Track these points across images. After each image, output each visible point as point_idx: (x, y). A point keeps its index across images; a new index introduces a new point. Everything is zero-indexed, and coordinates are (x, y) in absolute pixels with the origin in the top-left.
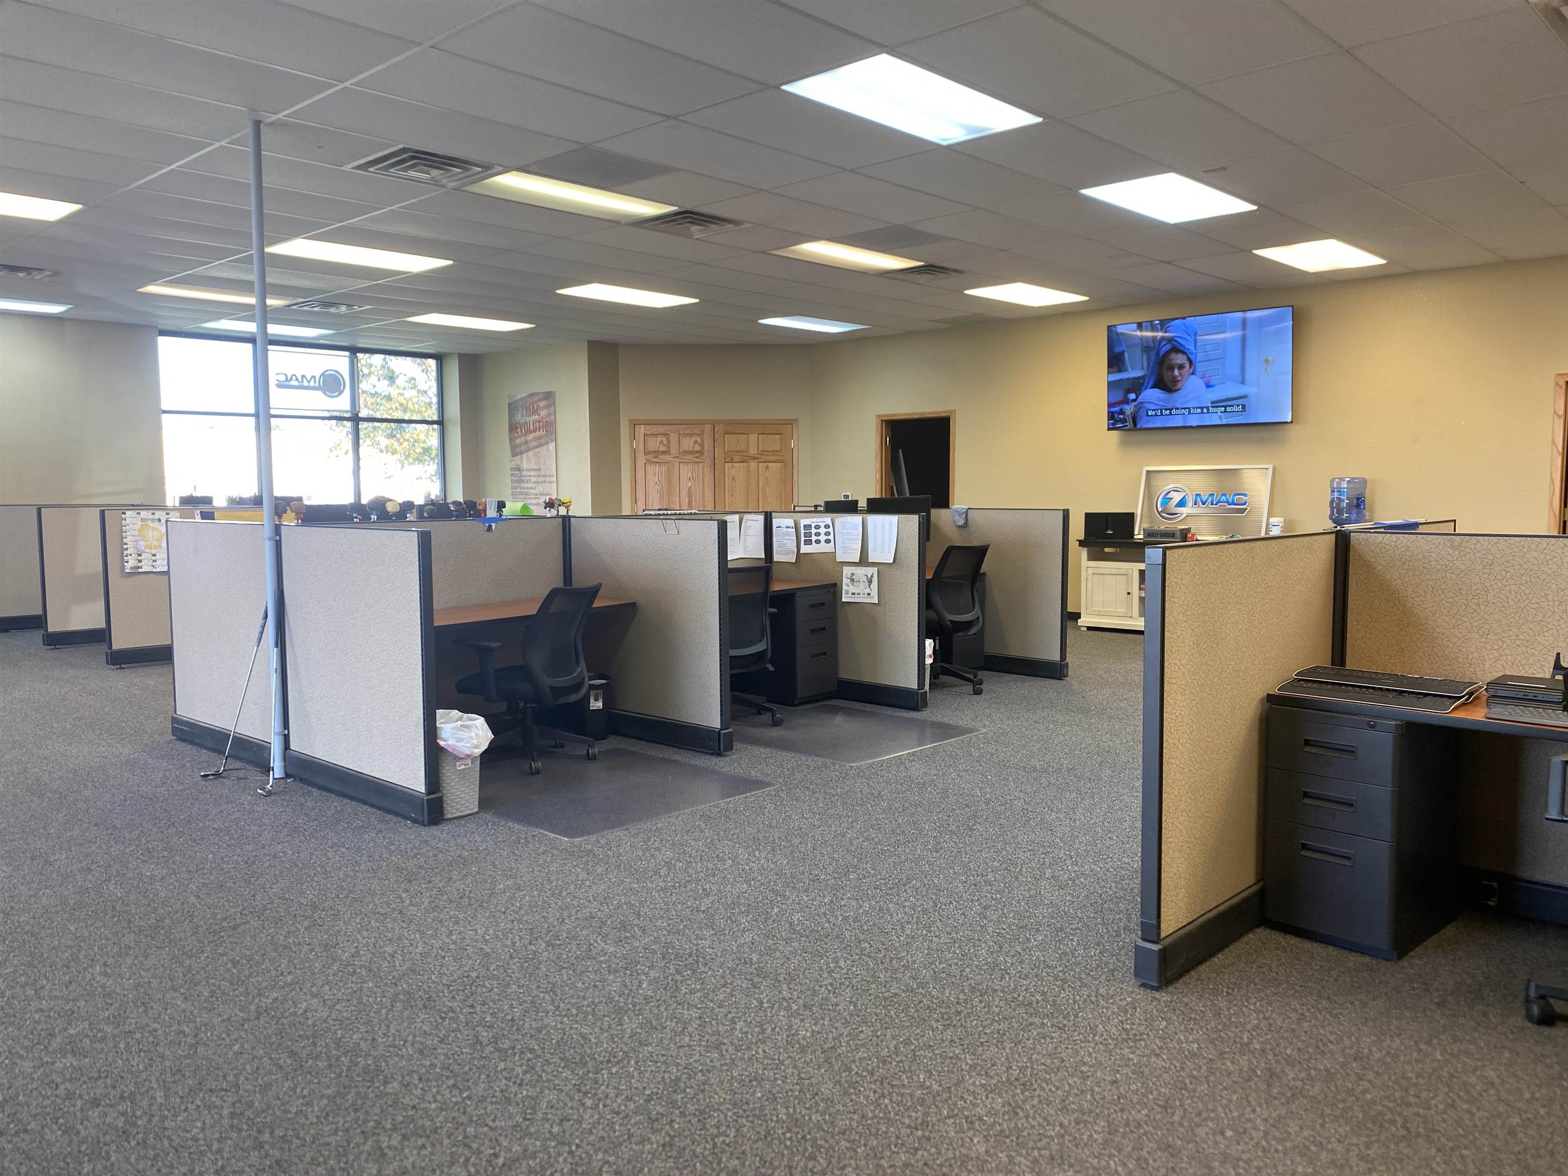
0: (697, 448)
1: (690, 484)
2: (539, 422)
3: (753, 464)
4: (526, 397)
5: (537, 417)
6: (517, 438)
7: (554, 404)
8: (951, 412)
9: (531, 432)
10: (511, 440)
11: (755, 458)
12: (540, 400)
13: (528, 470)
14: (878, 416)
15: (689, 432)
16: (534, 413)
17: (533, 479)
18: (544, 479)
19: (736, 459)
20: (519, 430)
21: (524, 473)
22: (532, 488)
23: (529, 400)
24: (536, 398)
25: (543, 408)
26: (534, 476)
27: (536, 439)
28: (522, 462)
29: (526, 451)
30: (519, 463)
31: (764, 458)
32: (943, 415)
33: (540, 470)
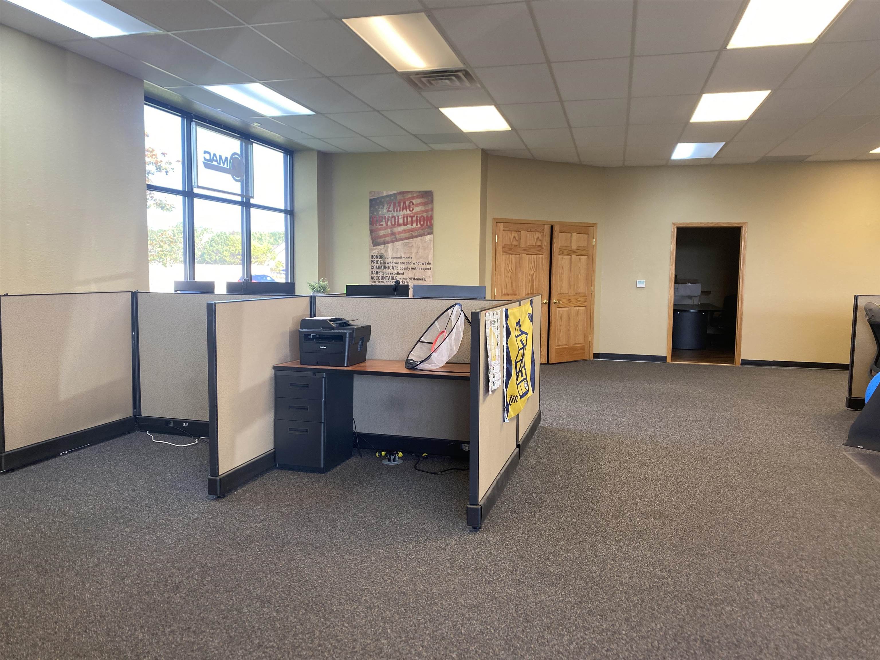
0: (539, 243)
1: (533, 272)
2: (412, 217)
3: (573, 257)
4: (395, 195)
5: (408, 212)
6: (380, 230)
7: (432, 202)
8: (744, 223)
9: (399, 225)
10: (371, 231)
11: (574, 252)
12: (413, 198)
13: (393, 258)
14: (674, 224)
15: (533, 230)
16: (405, 208)
17: (400, 266)
18: (415, 266)
19: (565, 253)
20: (384, 223)
21: (387, 261)
22: (398, 273)
23: (399, 198)
24: (410, 196)
25: (417, 205)
26: (401, 263)
27: (404, 231)
28: (386, 251)
29: (393, 242)
30: (383, 251)
31: (579, 252)
32: (736, 225)
33: (410, 258)
